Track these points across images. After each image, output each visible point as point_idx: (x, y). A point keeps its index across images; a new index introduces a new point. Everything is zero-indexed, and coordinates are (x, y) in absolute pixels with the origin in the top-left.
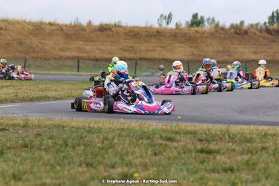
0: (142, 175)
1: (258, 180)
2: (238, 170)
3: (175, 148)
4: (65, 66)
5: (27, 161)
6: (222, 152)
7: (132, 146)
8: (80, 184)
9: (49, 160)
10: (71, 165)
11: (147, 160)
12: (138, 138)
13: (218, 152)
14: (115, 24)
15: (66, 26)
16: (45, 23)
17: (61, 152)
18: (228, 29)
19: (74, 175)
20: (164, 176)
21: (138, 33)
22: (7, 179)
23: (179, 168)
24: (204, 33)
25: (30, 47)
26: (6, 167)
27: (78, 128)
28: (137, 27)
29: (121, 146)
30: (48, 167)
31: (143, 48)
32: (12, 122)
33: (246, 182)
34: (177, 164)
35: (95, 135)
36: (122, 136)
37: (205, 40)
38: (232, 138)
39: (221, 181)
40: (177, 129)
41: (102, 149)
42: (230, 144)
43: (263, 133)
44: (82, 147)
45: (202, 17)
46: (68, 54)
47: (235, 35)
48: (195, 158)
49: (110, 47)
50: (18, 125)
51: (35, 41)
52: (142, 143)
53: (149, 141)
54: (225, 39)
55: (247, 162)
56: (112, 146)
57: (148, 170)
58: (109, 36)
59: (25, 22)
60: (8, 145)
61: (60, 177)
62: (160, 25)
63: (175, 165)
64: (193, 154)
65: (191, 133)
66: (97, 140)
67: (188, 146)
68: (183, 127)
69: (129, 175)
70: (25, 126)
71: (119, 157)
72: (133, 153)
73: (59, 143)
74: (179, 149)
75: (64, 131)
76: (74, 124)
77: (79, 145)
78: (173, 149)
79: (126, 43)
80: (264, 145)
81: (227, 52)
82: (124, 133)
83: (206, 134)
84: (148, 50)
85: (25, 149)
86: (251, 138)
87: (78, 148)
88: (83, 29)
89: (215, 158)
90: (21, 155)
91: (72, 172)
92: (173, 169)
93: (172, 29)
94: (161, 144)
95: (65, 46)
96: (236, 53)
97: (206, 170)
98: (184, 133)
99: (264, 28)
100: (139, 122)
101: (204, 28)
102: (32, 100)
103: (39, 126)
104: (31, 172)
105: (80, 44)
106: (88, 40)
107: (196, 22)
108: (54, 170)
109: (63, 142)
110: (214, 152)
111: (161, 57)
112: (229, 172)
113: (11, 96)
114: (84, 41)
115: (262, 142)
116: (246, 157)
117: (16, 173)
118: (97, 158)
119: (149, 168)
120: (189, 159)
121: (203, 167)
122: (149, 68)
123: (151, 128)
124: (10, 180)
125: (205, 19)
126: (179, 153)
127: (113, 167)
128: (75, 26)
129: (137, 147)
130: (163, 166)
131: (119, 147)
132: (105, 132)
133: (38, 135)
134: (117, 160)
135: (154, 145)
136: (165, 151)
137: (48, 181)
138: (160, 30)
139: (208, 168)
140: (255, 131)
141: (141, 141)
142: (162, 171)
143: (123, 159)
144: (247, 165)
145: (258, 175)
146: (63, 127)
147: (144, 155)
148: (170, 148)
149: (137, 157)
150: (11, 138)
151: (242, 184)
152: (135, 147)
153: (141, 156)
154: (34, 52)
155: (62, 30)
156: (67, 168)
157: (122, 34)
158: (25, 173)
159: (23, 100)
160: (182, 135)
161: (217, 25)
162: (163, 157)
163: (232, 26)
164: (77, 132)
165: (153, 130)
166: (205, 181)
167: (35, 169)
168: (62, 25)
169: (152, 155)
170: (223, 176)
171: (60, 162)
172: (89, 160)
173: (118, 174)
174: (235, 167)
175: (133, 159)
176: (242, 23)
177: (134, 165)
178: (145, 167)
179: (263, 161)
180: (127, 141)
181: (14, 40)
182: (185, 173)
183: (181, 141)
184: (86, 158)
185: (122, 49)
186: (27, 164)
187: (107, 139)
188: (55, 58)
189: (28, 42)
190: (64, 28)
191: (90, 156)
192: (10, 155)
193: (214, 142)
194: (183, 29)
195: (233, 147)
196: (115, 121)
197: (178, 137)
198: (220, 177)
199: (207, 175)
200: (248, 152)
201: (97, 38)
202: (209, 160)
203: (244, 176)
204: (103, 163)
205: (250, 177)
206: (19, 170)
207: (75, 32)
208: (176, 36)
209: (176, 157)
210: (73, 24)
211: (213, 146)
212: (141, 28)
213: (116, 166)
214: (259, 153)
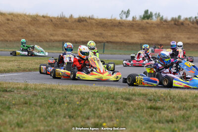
0: (109, 124)
1: (191, 129)
2: (177, 121)
3: (132, 105)
4: (54, 46)
5: (27, 114)
6: (165, 108)
7: (102, 104)
8: (64, 130)
9: (42, 113)
10: (58, 116)
11: (112, 114)
12: (105, 98)
13: (162, 109)
14: (90, 17)
15: (55, 18)
16: (40, 16)
17: (51, 107)
18: (169, 22)
19: (60, 124)
20: (124, 125)
21: (106, 24)
22: (13, 126)
23: (135, 119)
24: (152, 24)
25: (29, 33)
26: (12, 118)
27: (63, 91)
28: (105, 19)
29: (94, 103)
30: (42, 118)
31: (109, 34)
32: (16, 86)
33: (183, 130)
34: (134, 117)
35: (75, 96)
36: (94, 97)
37: (153, 29)
38: (172, 99)
39: (164, 129)
40: (133, 92)
41: (80, 106)
42: (171, 103)
43: (194, 95)
44: (66, 104)
45: (151, 12)
46: (56, 38)
47: (175, 26)
48: (146, 112)
49: (85, 33)
50: (21, 88)
51: (32, 29)
52: (109, 102)
53: (114, 100)
54: (168, 28)
55: (183, 116)
56: (87, 104)
57: (112, 121)
58: (85, 25)
59: (25, 15)
60: (14, 103)
61: (51, 125)
62: (121, 18)
63: (132, 118)
64: (145, 110)
65: (143, 95)
66: (77, 99)
67: (141, 104)
68: (138, 91)
69: (99, 125)
70: (26, 89)
71: (92, 111)
72: (102, 109)
73: (50, 101)
74: (135, 106)
75: (53, 92)
76: (60, 88)
77: (64, 103)
78: (130, 106)
79: (97, 30)
80: (195, 104)
81: (169, 37)
82: (96, 95)
83: (154, 96)
84: (112, 36)
85: (26, 105)
86: (186, 99)
87: (63, 105)
88: (66, 20)
89: (160, 113)
90: (23, 109)
91: (59, 121)
92: (130, 120)
93: (130, 21)
94: (122, 103)
95: (54, 32)
96: (175, 38)
97: (154, 121)
98: (138, 95)
99: (195, 20)
100: (107, 86)
101: (152, 21)
102: (30, 70)
103: (35, 89)
104: (30, 122)
105: (65, 31)
106: (70, 28)
107: (147, 16)
108: (46, 120)
109: (52, 101)
110: (159, 109)
111: (121, 41)
112: (170, 123)
113: (16, 68)
114: (67, 29)
115: (194, 102)
116: (182, 112)
117: (19, 122)
118: (76, 112)
119: (114, 119)
120: (142, 113)
121: (152, 119)
122: (113, 49)
123: (115, 92)
124: (15, 127)
125: (153, 14)
126: (135, 109)
127: (88, 119)
128: (61, 18)
129: (105, 105)
130: (123, 118)
131: (92, 104)
132: (82, 94)
133: (35, 95)
134: (91, 113)
135: (117, 103)
136: (125, 108)
137: (42, 128)
138: (121, 22)
139: (155, 120)
140: (189, 94)
141: (107, 100)
142: (123, 122)
143: (94, 113)
144: (184, 118)
145: (191, 125)
146: (53, 90)
147: (110, 110)
148: (129, 105)
149: (105, 112)
150: (15, 97)
151: (179, 131)
152: (103, 105)
153: (108, 111)
154: (32, 36)
155: (52, 21)
156: (55, 119)
157: (94, 24)
158: (25, 122)
159: (24, 70)
160: (137, 96)
161: (162, 18)
162: (123, 112)
163: (173, 19)
164: (62, 93)
165: (116, 93)
166: (153, 129)
167: (33, 120)
168: (52, 17)
169: (116, 110)
170: (167, 126)
171: (50, 114)
172: (71, 113)
173: (91, 124)
174: (175, 119)
175: (102, 113)
176: (179, 17)
177: (103, 117)
178: (111, 118)
179: (194, 115)
180: (98, 100)
181: (18, 28)
182: (139, 123)
183: (136, 100)
184: (69, 112)
185: (94, 35)
186: (27, 116)
187: (84, 99)
188: (47, 41)
189: (27, 29)
190: (53, 20)
191: (71, 111)
192: (15, 110)
193: (160, 102)
194: (137, 21)
195: (173, 105)
196: (89, 86)
197: (134, 98)
198: (164, 127)
199: (155, 125)
200: (184, 109)
201: (77, 26)
202: (156, 114)
203: (181, 125)
204: (81, 116)
205: (185, 127)
206: (21, 120)
207: (61, 23)
208: (132, 26)
209: (132, 112)
210: (59, 17)
211: (159, 104)
212: (108, 20)
213: (90, 118)
214: (192, 109)
